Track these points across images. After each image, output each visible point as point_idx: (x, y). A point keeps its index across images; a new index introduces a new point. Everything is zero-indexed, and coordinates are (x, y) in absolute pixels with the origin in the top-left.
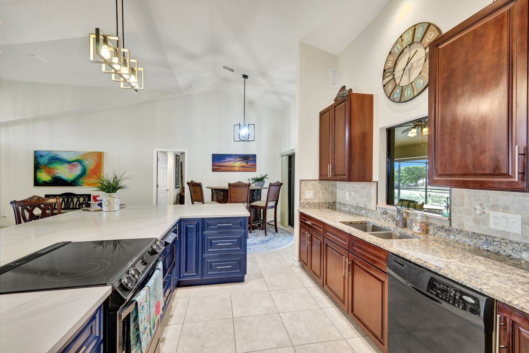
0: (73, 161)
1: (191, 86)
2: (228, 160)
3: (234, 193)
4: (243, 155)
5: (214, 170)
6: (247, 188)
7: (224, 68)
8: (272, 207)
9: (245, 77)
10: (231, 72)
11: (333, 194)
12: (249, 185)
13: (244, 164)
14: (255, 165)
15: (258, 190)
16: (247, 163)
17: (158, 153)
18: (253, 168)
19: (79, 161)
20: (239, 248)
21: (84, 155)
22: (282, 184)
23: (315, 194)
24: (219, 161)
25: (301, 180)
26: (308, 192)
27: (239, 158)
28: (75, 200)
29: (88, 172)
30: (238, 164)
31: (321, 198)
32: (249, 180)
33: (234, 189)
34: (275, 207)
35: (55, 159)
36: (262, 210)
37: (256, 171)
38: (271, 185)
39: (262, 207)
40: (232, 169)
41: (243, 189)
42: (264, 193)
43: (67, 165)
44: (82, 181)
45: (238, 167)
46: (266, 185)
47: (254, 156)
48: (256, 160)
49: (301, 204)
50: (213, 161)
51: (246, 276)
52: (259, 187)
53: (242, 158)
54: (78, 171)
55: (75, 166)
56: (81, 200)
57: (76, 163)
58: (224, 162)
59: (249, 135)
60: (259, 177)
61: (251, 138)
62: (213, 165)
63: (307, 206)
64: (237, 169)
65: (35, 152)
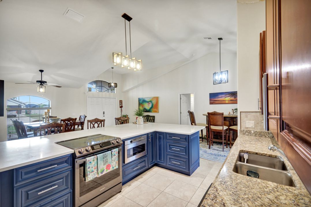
0: (149, 102)
1: (193, 55)
2: (220, 96)
3: (212, 119)
4: (231, 92)
5: (211, 103)
7: (205, 38)
9: (220, 39)
10: (210, 39)
12: (223, 114)
17: (181, 95)
19: (151, 101)
20: (185, 154)
21: (153, 98)
23: (256, 124)
24: (214, 98)
25: (241, 112)
26: (248, 122)
27: (229, 94)
28: (150, 118)
29: (154, 106)
30: (228, 99)
32: (233, 110)
33: (212, 116)
35: (144, 101)
40: (223, 102)
41: (218, 116)
43: (147, 103)
44: (152, 110)
45: (228, 101)
47: (236, 92)
48: (237, 95)
50: (210, 98)
53: (231, 94)
54: (150, 106)
55: (149, 103)
56: (152, 118)
57: (150, 102)
58: (217, 98)
62: (210, 100)
63: (247, 133)
64: (227, 102)
65: (139, 98)
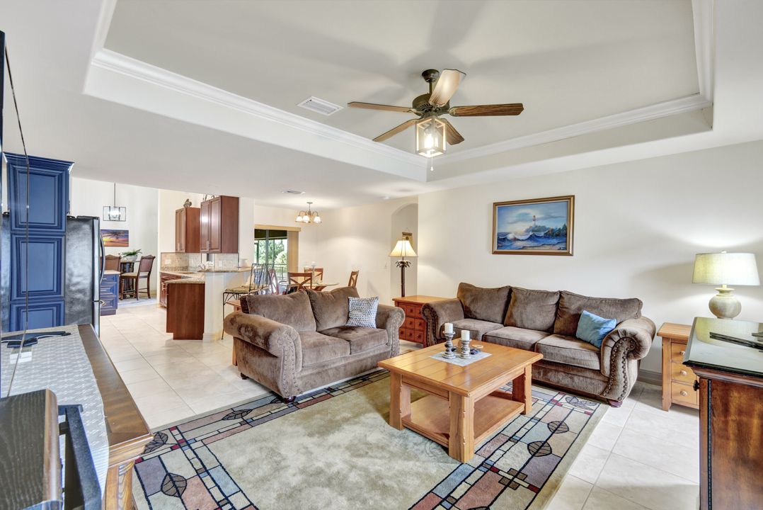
4: (112, 230)
6: (117, 260)
8: (145, 277)
11: (187, 261)
12: (120, 258)
13: (114, 239)
14: (128, 241)
15: (130, 263)
16: (117, 238)
18: (126, 243)
22: (154, 257)
23: (173, 262)
25: (161, 253)
31: (177, 264)
32: (119, 253)
34: (148, 277)
36: (135, 280)
37: (128, 246)
38: (142, 258)
39: (134, 277)
41: (113, 261)
42: (136, 266)
46: (139, 259)
47: (127, 232)
48: (128, 236)
49: (162, 268)
51: (117, 310)
52: (131, 261)
53: (112, 233)
59: (120, 216)
60: (132, 252)
61: (122, 218)
63: (166, 269)
